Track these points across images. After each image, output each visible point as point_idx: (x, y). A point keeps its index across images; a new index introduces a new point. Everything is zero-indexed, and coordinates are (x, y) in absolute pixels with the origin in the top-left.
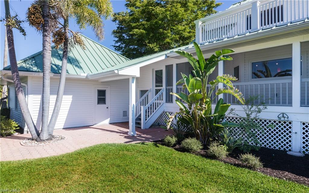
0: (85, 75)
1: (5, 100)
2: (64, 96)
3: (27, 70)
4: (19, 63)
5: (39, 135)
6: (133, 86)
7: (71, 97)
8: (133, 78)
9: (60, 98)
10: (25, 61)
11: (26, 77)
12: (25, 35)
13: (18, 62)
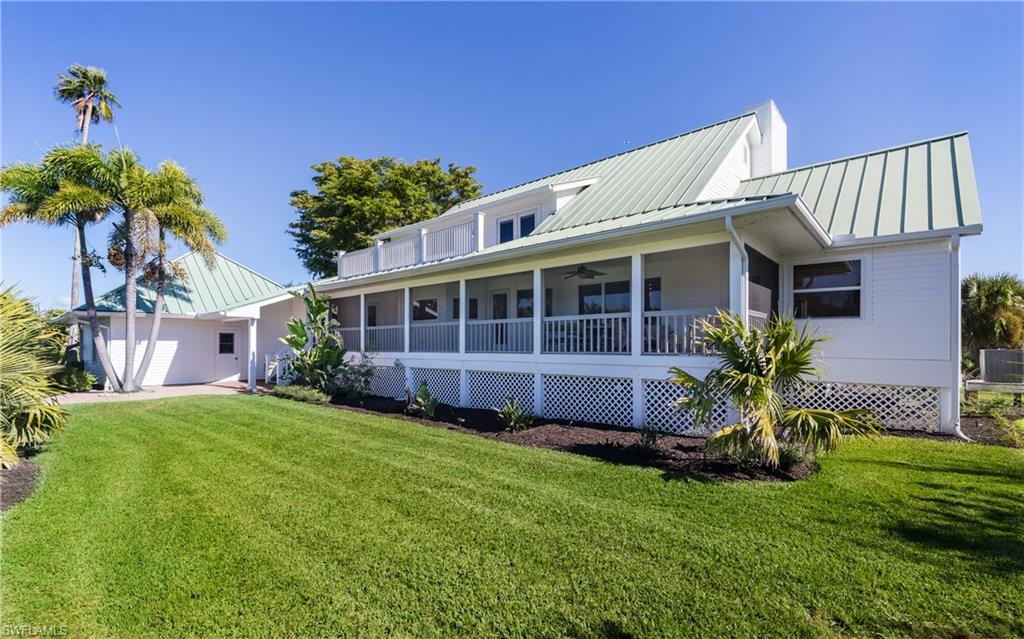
0: (194, 314)
1: (74, 349)
2: (158, 342)
3: (109, 310)
4: (97, 301)
5: (121, 386)
6: (253, 330)
7: (176, 342)
8: (253, 320)
9: (151, 345)
10: (106, 297)
11: (109, 317)
12: (105, 271)
13: (95, 300)
